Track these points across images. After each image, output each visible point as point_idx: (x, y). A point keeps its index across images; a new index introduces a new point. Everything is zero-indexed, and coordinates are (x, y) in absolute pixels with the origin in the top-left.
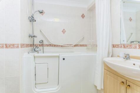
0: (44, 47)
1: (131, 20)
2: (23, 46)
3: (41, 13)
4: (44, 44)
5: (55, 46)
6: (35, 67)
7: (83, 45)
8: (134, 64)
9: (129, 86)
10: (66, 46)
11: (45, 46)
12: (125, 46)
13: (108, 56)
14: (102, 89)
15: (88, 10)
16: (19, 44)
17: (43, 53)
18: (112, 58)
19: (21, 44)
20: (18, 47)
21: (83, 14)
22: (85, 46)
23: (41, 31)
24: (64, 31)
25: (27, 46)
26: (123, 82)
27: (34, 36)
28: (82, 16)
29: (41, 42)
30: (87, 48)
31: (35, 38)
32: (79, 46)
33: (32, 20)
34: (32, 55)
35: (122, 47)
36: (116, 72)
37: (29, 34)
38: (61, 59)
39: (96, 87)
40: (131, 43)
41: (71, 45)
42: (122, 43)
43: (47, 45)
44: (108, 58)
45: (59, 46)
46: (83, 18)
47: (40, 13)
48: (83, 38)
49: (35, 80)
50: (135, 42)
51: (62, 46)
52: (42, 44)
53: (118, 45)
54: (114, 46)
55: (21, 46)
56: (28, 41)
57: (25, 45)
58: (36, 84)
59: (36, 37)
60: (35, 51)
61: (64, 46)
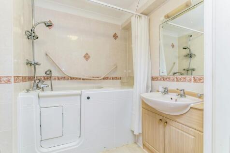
0: (53, 81)
1: (173, 46)
2: (17, 79)
3: (49, 26)
4: (52, 76)
5: (72, 79)
6: (40, 114)
7: (116, 77)
8: (171, 99)
9: (166, 122)
10: (90, 80)
11: (55, 79)
12: (164, 79)
13: (147, 92)
14: (140, 133)
15: (122, 29)
16: (11, 77)
17: (52, 90)
18: (151, 93)
19: (14, 77)
20: (9, 81)
21: (115, 34)
22: (119, 79)
23: (47, 55)
24: (87, 57)
25: (25, 79)
26: (161, 120)
27: (37, 64)
28: (114, 36)
29: (48, 73)
30: (121, 82)
31: (37, 66)
32: (110, 79)
33: (32, 35)
34: (34, 94)
35: (161, 79)
36: (154, 109)
37: (27, 60)
38: (84, 98)
39: (133, 132)
40: (174, 75)
41: (98, 77)
42: (162, 74)
43: (59, 78)
44: (146, 94)
45: (80, 79)
46: (115, 39)
47: (47, 26)
48: (116, 67)
49: (41, 135)
50: (177, 74)
51: (83, 79)
52: (49, 76)
53: (157, 78)
54: (153, 79)
55: (15, 79)
56: (25, 71)
57: (20, 78)
58: (41, 141)
59: (40, 65)
60: (38, 87)
61: (88, 79)
